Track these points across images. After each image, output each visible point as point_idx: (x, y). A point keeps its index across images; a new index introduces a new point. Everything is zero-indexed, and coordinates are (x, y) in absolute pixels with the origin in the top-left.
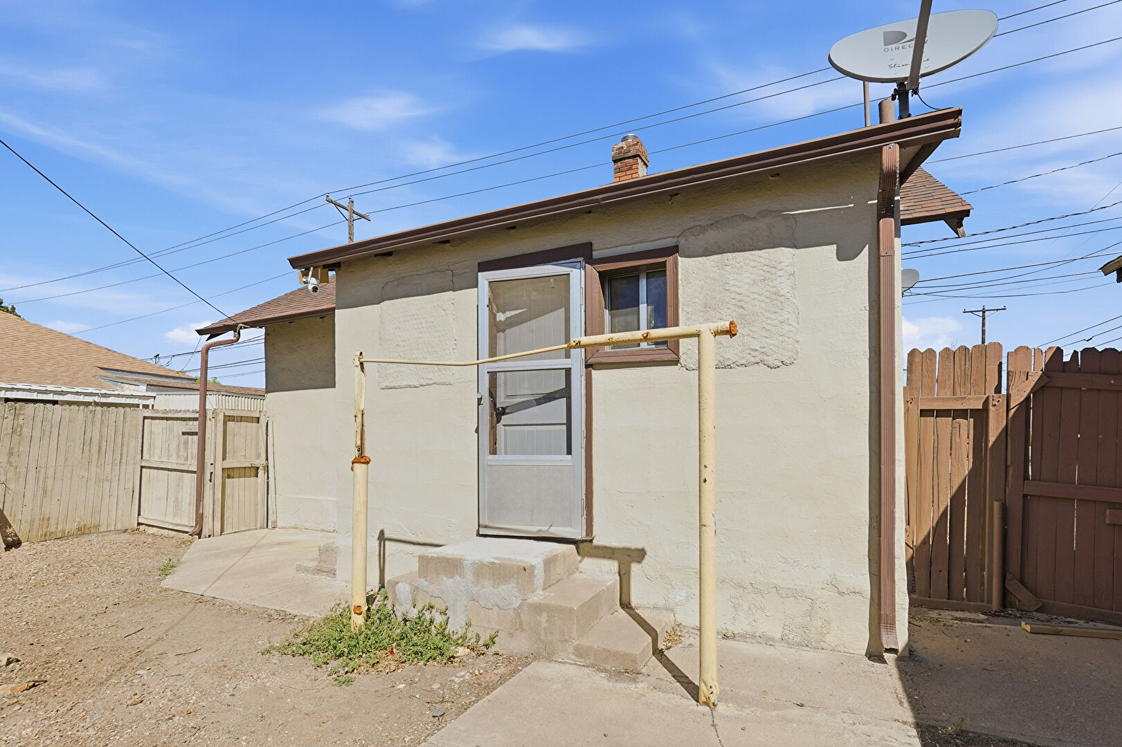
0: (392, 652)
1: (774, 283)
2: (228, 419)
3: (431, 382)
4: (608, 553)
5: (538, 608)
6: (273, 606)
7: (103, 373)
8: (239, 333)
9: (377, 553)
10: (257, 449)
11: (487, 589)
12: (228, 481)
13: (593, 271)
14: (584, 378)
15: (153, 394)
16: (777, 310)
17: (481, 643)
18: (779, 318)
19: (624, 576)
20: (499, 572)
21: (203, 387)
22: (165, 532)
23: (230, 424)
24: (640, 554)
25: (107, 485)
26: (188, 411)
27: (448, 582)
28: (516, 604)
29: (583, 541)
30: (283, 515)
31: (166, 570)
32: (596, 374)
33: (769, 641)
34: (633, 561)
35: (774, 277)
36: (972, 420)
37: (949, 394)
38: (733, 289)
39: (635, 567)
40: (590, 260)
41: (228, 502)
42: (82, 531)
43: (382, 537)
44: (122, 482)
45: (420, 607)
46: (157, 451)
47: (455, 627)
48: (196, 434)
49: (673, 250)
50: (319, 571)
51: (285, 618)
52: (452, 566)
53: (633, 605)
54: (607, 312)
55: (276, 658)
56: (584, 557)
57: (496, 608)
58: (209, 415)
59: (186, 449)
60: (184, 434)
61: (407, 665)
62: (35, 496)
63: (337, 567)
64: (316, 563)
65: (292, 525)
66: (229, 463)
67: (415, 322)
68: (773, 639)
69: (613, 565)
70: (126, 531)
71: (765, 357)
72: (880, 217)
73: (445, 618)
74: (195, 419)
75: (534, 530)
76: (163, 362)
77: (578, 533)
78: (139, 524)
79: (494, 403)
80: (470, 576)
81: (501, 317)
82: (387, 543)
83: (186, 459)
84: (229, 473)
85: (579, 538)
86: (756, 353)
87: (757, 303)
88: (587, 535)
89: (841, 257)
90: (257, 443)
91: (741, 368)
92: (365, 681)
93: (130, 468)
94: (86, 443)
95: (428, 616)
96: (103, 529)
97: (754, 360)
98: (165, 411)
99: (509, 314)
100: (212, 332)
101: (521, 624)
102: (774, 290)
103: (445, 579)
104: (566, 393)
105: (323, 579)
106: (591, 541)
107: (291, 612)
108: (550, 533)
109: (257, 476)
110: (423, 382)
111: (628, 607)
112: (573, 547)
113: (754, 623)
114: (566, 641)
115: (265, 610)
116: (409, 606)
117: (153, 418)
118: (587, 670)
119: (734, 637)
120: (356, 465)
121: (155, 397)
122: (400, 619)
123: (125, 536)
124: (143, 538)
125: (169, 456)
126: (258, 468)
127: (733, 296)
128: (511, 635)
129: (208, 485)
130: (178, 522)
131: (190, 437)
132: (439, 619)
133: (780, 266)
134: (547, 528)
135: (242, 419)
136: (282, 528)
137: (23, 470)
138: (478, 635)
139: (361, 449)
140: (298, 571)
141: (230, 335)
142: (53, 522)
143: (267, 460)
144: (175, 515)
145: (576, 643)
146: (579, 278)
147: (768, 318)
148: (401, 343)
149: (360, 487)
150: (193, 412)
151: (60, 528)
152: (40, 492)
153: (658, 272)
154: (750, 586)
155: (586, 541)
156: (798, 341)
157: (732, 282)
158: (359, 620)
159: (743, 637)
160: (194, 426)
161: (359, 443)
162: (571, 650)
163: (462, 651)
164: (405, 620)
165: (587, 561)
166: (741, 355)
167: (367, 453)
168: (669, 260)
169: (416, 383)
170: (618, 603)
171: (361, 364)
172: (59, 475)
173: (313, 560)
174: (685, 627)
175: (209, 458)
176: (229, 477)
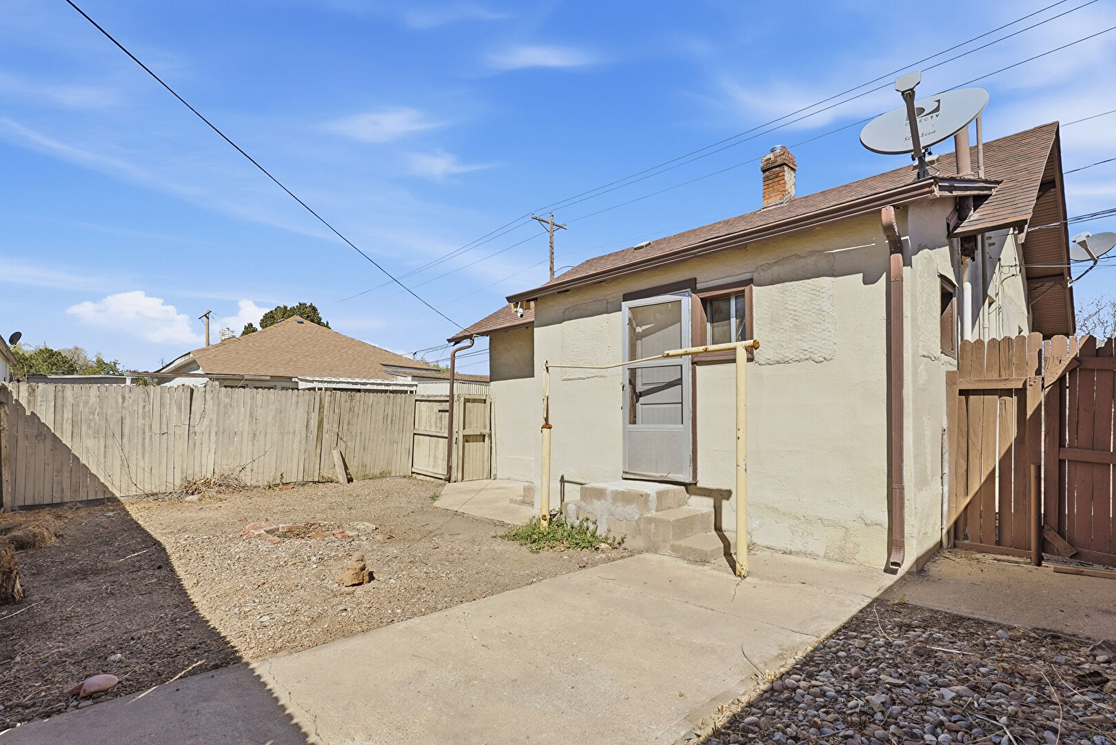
0: (563, 543)
1: (818, 303)
2: (467, 401)
3: (593, 375)
4: (707, 492)
5: (650, 520)
6: (497, 518)
7: (384, 368)
8: (473, 340)
9: (559, 491)
10: (484, 422)
11: (621, 509)
12: (466, 444)
13: (697, 298)
14: (690, 371)
15: (416, 383)
16: (821, 321)
17: (616, 542)
18: (823, 327)
19: (718, 510)
20: (626, 498)
21: (453, 378)
22: (428, 478)
23: (467, 404)
24: (727, 494)
25: (395, 445)
26: (442, 396)
27: (597, 504)
28: (637, 518)
29: (690, 484)
30: (500, 469)
31: (434, 498)
32: (698, 368)
33: (814, 556)
34: (724, 498)
35: (819, 298)
36: (1016, 397)
37: (996, 376)
38: (791, 307)
39: (724, 503)
40: (695, 291)
41: (466, 459)
42: (383, 475)
43: (562, 480)
44: (403, 444)
45: (581, 519)
46: (424, 423)
47: (601, 532)
48: (447, 411)
49: (750, 282)
50: (523, 503)
51: (503, 524)
52: (599, 494)
53: (723, 529)
54: (709, 325)
55: (499, 540)
56: (691, 495)
57: (625, 521)
58: (456, 398)
59: (441, 421)
60: (440, 411)
61: (571, 550)
62: (360, 451)
63: (535, 500)
64: (522, 498)
65: (507, 477)
66: (468, 432)
67: (583, 335)
68: (818, 556)
69: (710, 501)
70: (405, 477)
71: (813, 355)
72: (892, 253)
73: (595, 526)
74: (447, 401)
75: (657, 475)
76: (418, 357)
77: (688, 479)
78: (413, 473)
79: (634, 388)
80: (610, 500)
81: (639, 330)
82: (566, 484)
83: (441, 429)
84: (467, 439)
85: (687, 481)
86: (806, 353)
87: (807, 317)
88: (693, 480)
89: (866, 282)
90: (485, 417)
91: (796, 363)
92: (546, 554)
93: (408, 434)
94: (385, 418)
95: (585, 524)
96: (393, 474)
97: (805, 357)
98: (429, 396)
99: (644, 327)
100: (456, 340)
101: (640, 531)
102: (818, 307)
103: (595, 501)
104: (679, 382)
105: (525, 508)
106: (696, 484)
107: (507, 522)
108: (669, 478)
109: (484, 441)
110: (588, 376)
111: (719, 530)
112: (683, 488)
113: (806, 545)
114: (666, 541)
115: (492, 520)
116: (574, 519)
117: (421, 401)
118: (676, 559)
119: (791, 553)
120: (544, 430)
121: (417, 385)
122: (569, 527)
123: (405, 480)
124: (416, 482)
125: (431, 427)
126: (485, 436)
127: (790, 312)
128: (634, 537)
129: (454, 446)
130: (436, 471)
131: (443, 413)
132: (592, 527)
133: (823, 290)
134: (666, 474)
135: (475, 401)
136: (501, 479)
137: (354, 434)
138: (614, 538)
139: (546, 419)
140: (510, 502)
141: (467, 342)
142: (368, 468)
143: (491, 430)
144: (434, 467)
145: (671, 543)
146: (688, 302)
147: (814, 327)
148: (574, 350)
149: (546, 443)
150: (446, 396)
151: (371, 471)
152: (362, 448)
153: (740, 295)
154: (802, 518)
155: (692, 484)
156: (835, 344)
157: (791, 303)
158: (545, 524)
159: (798, 553)
160: (446, 406)
161: (545, 416)
162: (669, 547)
163: (603, 546)
164: (572, 528)
165: (693, 497)
166: (796, 354)
167: (550, 422)
168: (747, 289)
169: (584, 377)
170: (713, 527)
171: (547, 368)
172: (371, 437)
173: (520, 496)
174: (758, 545)
175: (455, 430)
176: (467, 441)
